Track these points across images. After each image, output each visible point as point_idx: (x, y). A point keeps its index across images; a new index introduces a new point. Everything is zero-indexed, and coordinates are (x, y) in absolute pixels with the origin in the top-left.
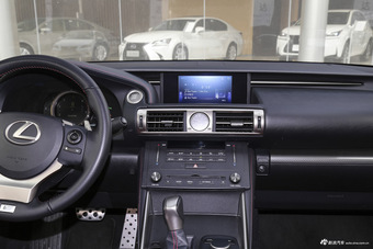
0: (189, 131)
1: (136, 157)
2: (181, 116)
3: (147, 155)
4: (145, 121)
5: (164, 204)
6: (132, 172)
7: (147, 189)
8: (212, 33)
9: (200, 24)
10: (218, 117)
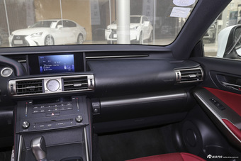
0: (46, 92)
1: (12, 112)
2: (41, 82)
3: (19, 111)
4: (15, 88)
5: (31, 143)
6: (10, 123)
7: (20, 134)
8: (68, 28)
9: (59, 23)
10: (65, 81)
